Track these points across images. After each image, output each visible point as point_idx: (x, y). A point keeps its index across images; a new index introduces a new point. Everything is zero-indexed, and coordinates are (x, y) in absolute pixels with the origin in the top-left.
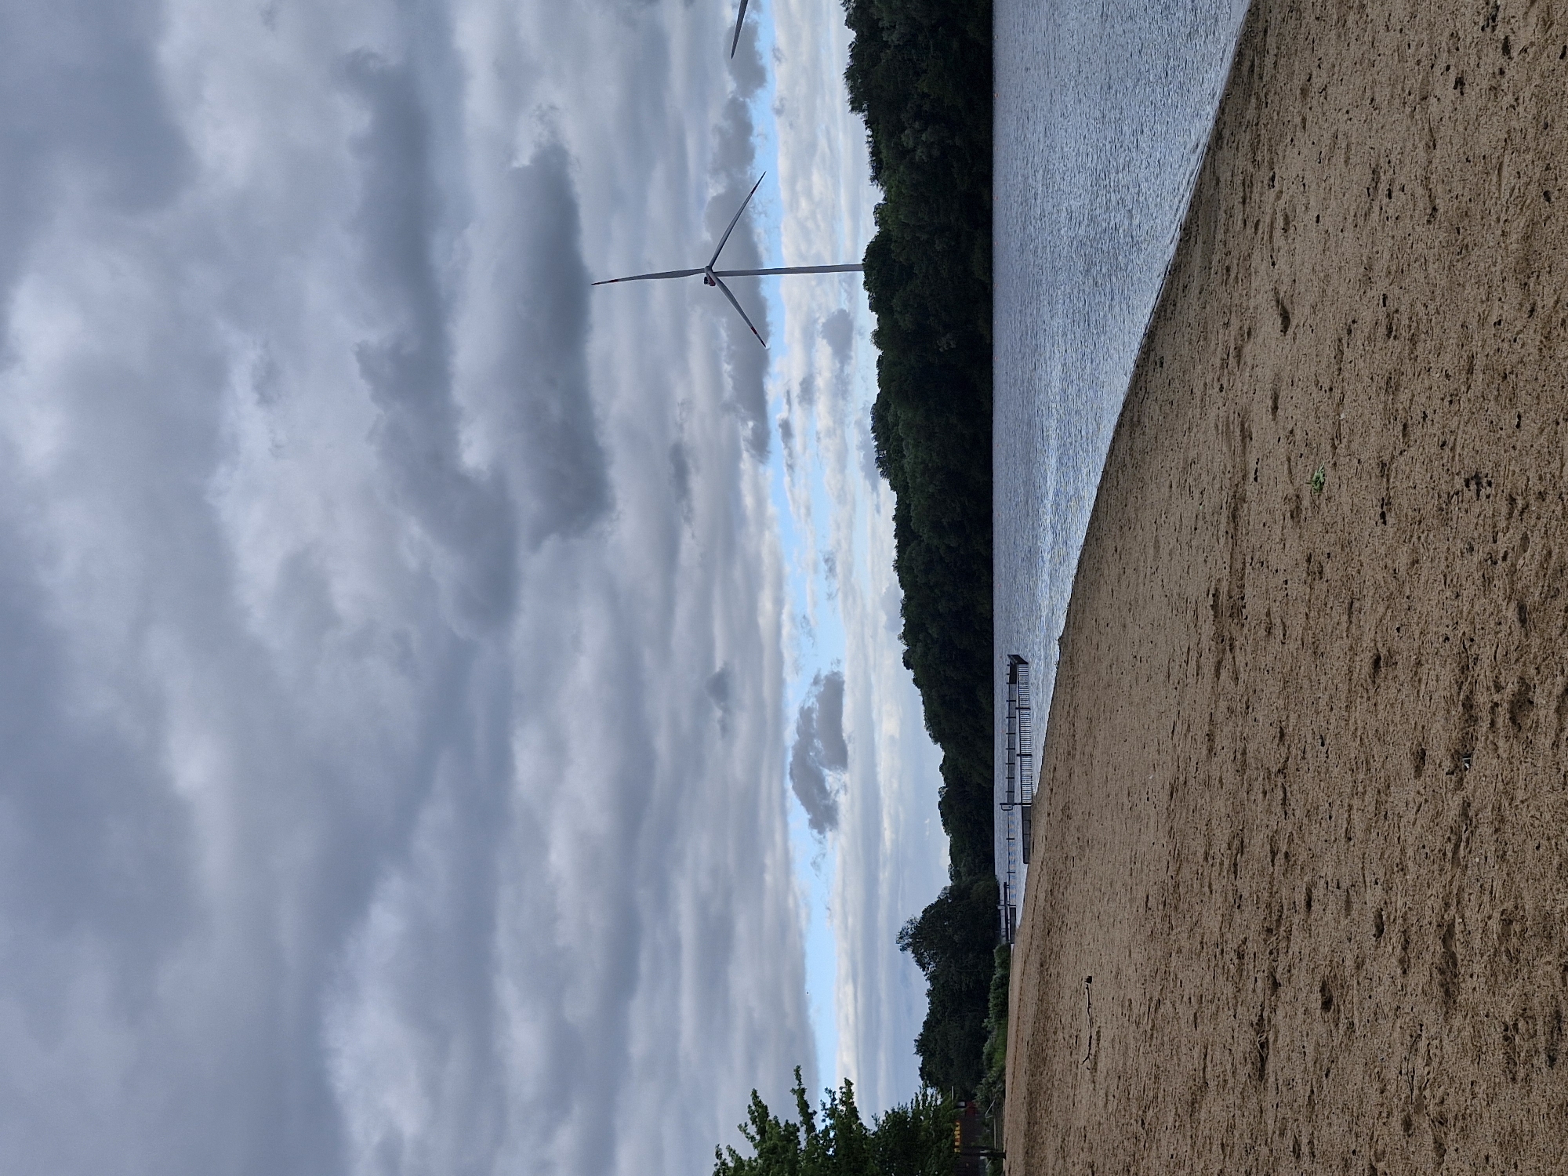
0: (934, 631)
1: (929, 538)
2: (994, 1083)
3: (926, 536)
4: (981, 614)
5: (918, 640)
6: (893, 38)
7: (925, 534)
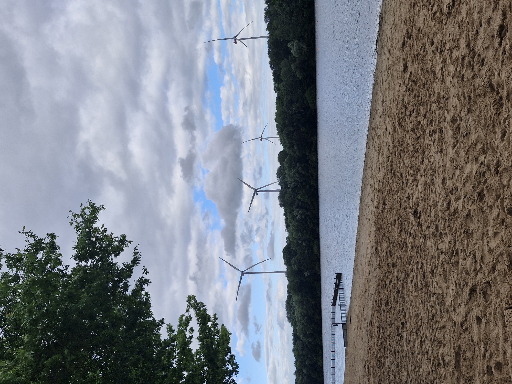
0: (305, 371)
1: (303, 339)
4: (319, 365)
5: (300, 375)
6: (291, 186)
7: (301, 337)
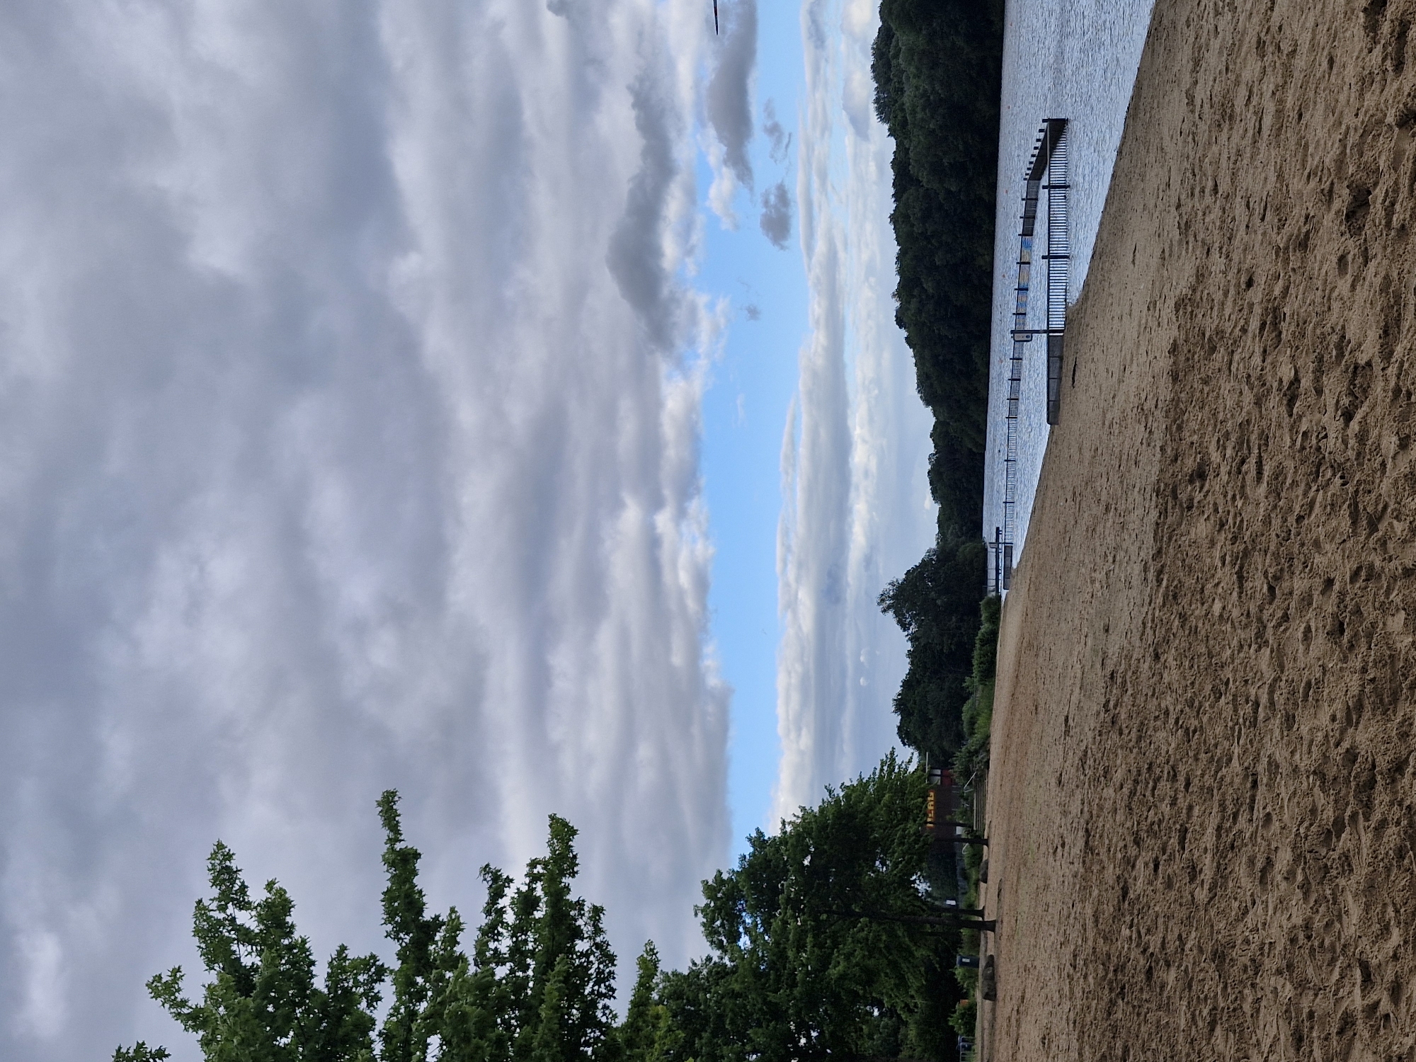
0: (929, 286)
1: (928, 182)
2: (976, 752)
3: (925, 180)
4: (980, 267)
5: (913, 296)
7: (924, 177)
